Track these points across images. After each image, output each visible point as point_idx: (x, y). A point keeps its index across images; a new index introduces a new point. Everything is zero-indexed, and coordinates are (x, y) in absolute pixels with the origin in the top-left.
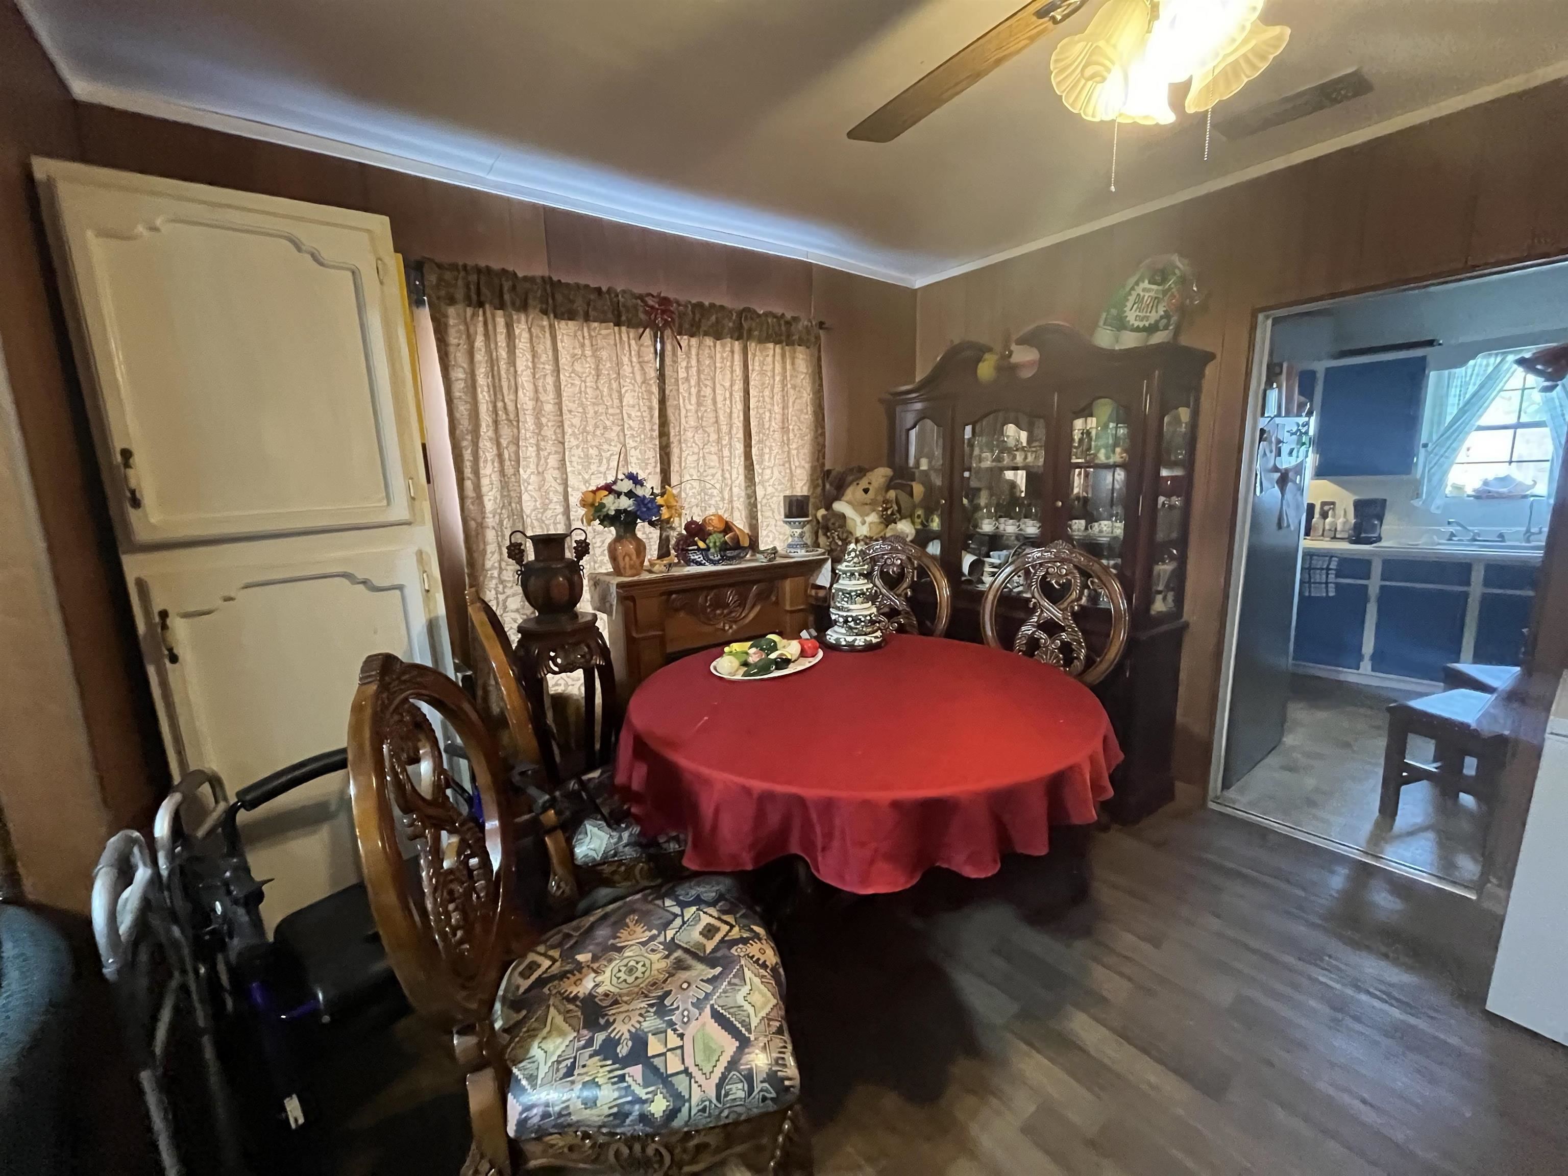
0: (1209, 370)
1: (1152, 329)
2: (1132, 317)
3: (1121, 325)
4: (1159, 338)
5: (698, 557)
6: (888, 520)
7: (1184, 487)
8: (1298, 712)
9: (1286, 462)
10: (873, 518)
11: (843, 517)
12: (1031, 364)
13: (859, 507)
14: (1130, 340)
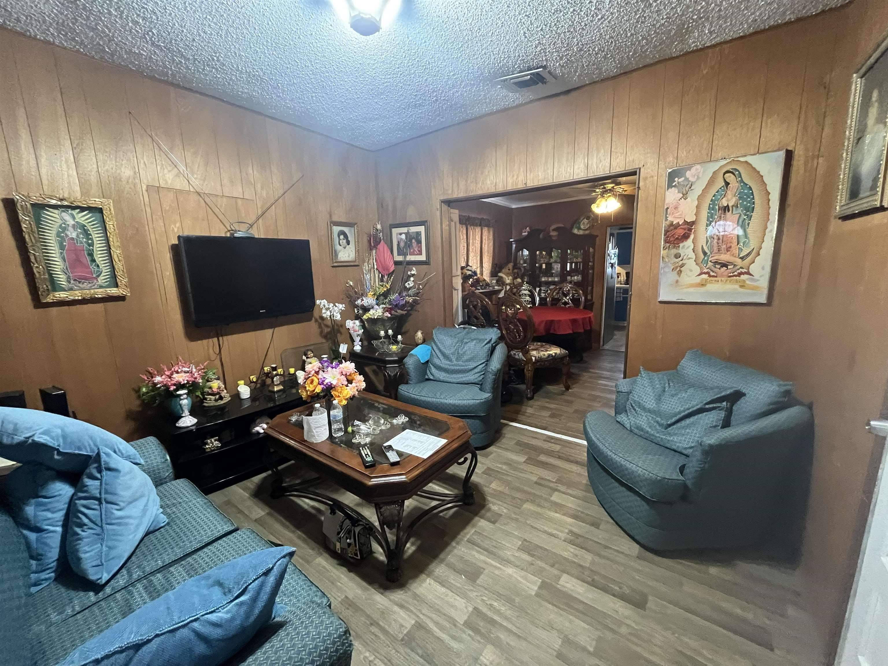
0: (597, 239)
1: (586, 230)
2: (582, 227)
3: (579, 228)
4: (587, 232)
5: (479, 288)
6: (515, 278)
7: (593, 268)
8: (616, 332)
9: (612, 261)
10: (510, 278)
11: (502, 277)
12: (555, 236)
13: (507, 275)
14: (581, 232)
